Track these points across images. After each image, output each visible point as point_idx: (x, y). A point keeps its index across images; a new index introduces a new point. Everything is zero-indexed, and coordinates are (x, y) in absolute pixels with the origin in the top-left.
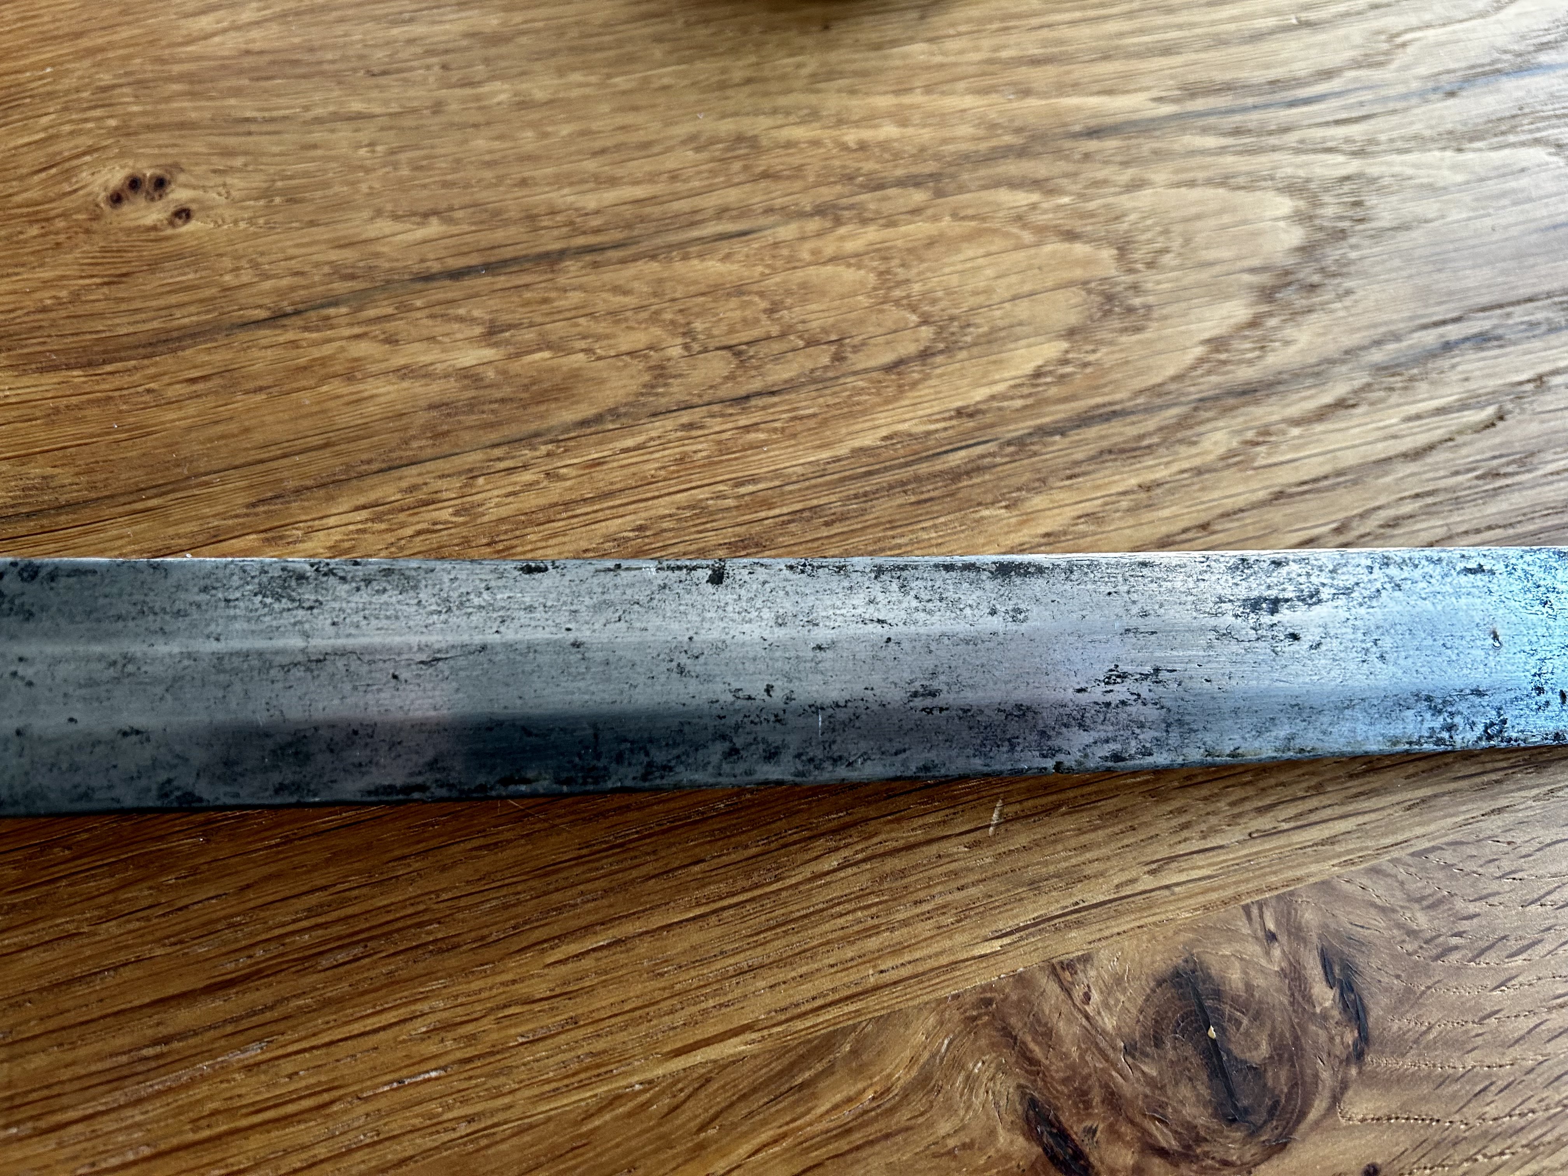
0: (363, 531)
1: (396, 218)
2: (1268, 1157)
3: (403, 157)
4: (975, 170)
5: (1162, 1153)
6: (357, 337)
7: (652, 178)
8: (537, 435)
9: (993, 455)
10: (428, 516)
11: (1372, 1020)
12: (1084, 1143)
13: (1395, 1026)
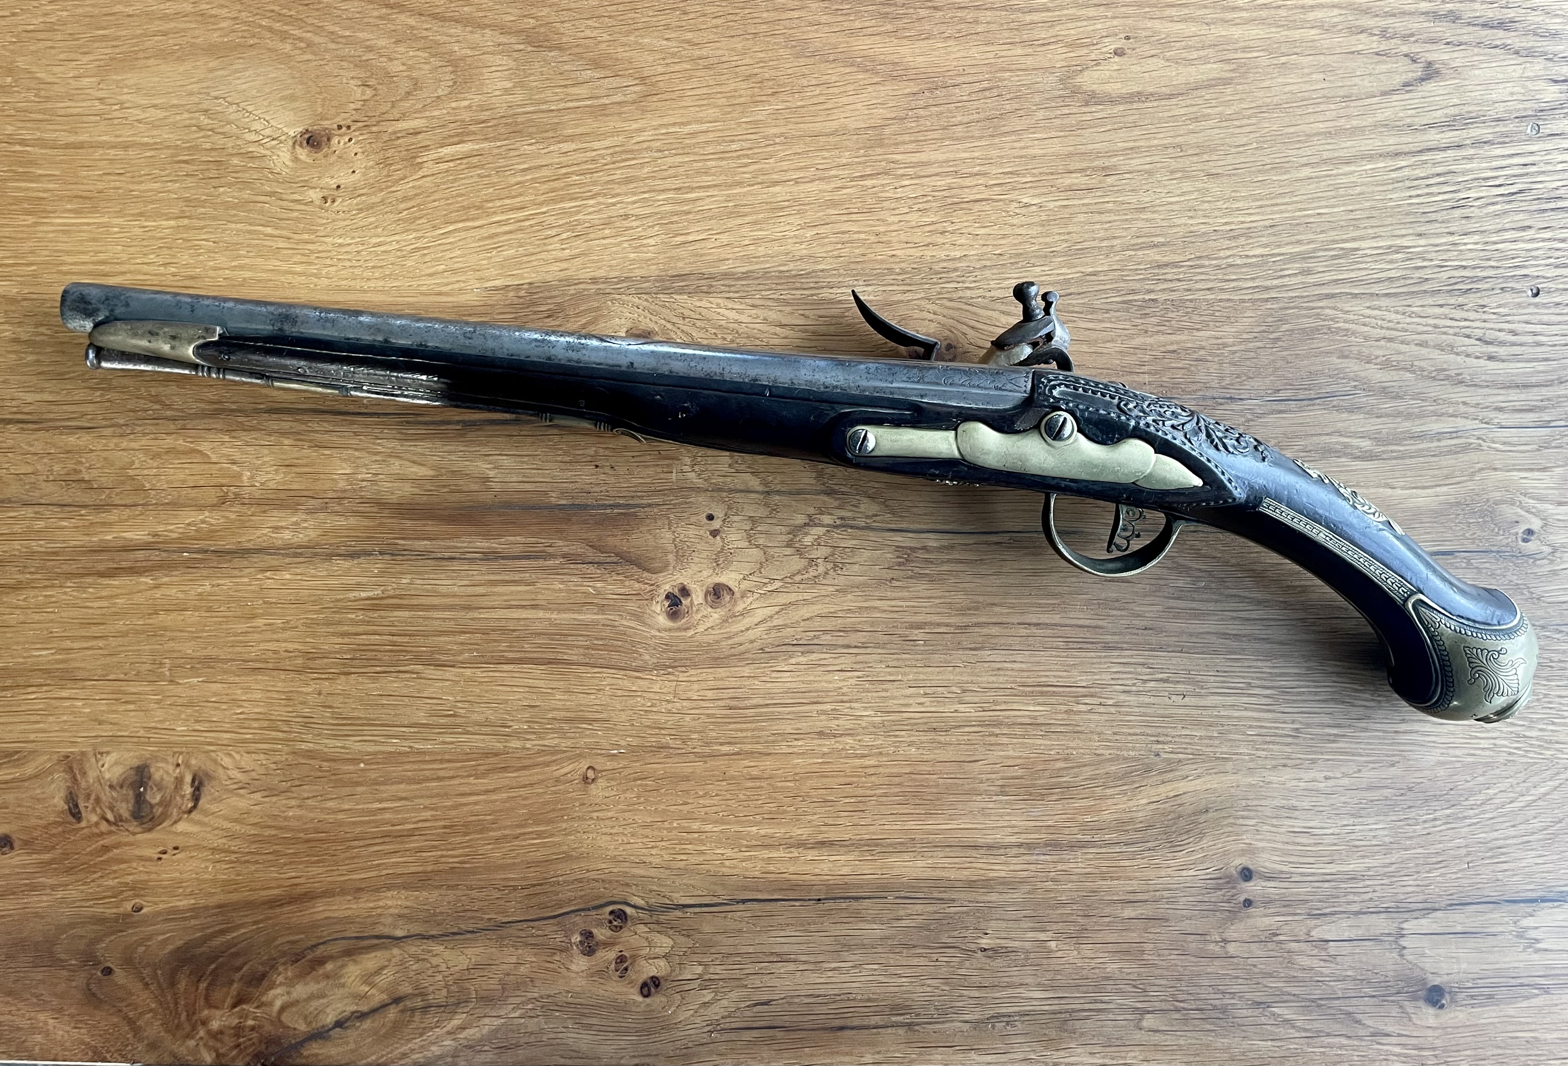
2: (143, 832)
5: (107, 821)
11: (201, 802)
12: (82, 810)
13: (208, 806)
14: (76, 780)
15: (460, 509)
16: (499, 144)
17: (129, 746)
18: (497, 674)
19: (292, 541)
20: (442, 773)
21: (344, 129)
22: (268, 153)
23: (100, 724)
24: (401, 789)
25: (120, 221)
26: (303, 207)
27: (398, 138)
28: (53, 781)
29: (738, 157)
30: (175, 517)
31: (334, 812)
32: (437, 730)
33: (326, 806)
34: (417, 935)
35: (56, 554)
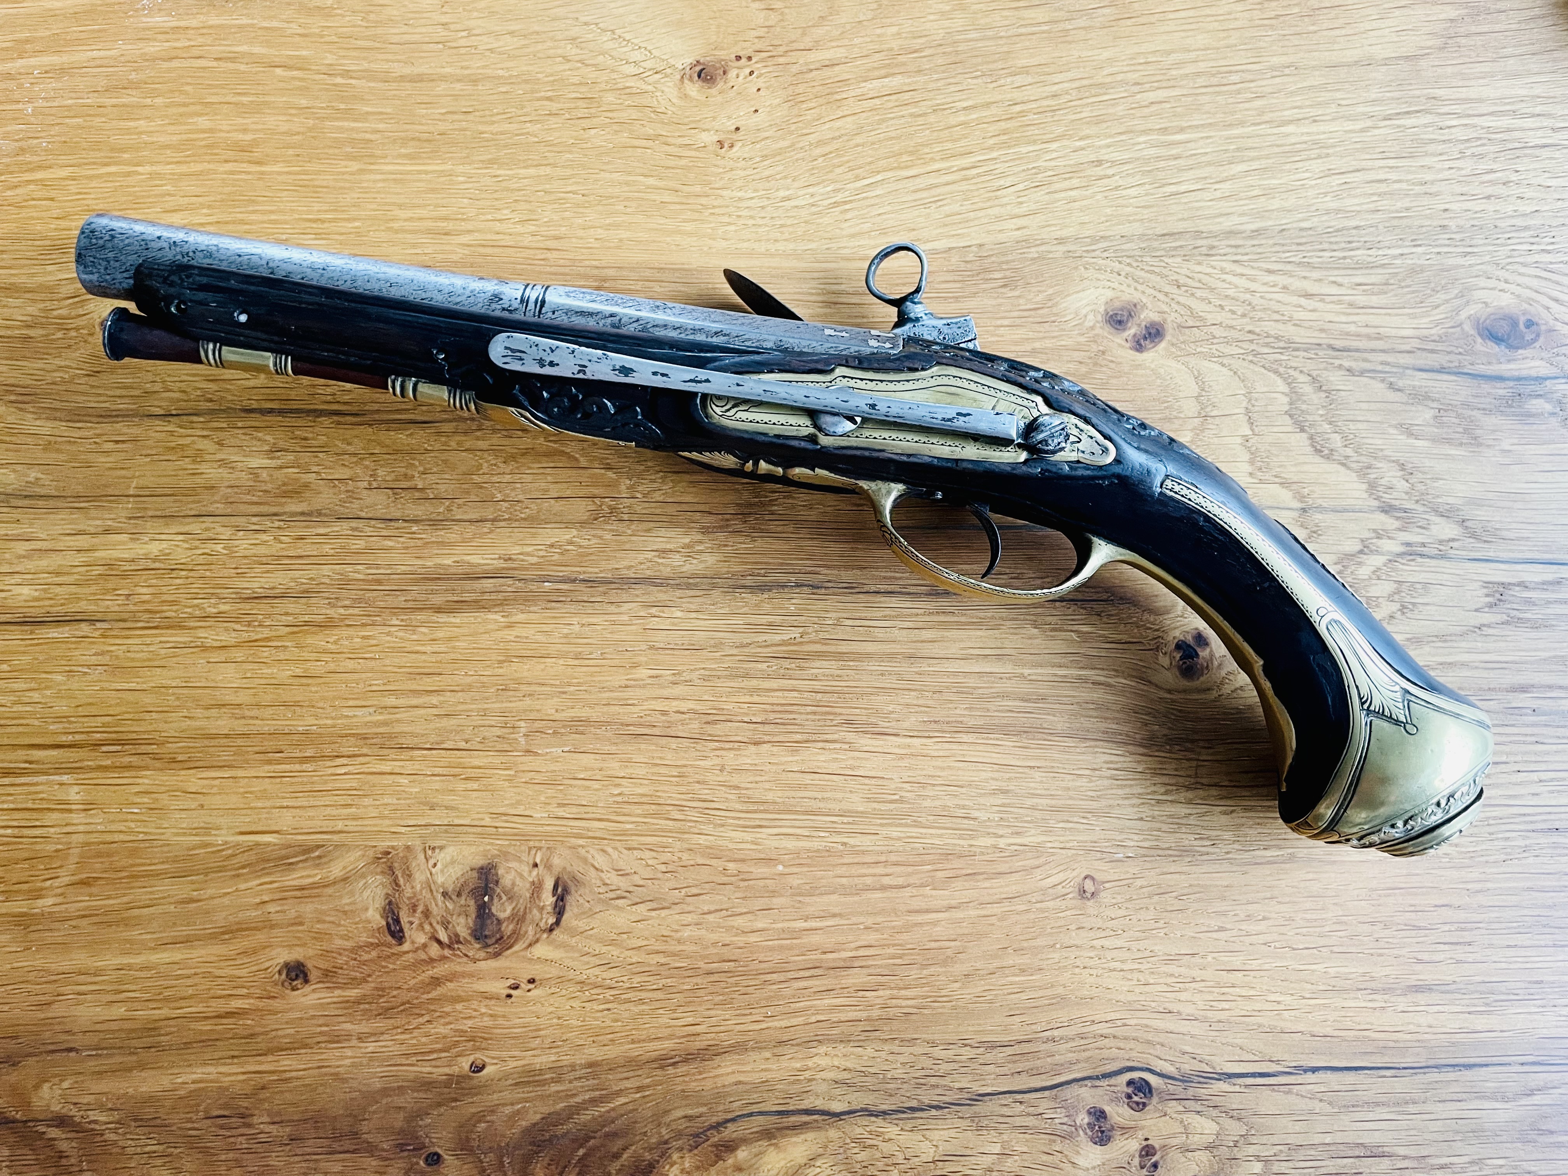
0: (177, 546)
2: (487, 959)
5: (439, 942)
6: (204, 436)
8: (275, 515)
9: (511, 586)
10: (210, 546)
11: (566, 916)
12: (406, 927)
13: (575, 923)
14: (397, 885)
16: (935, 76)
17: (471, 838)
18: (954, 746)
19: (684, 569)
20: (886, 881)
21: (744, 60)
22: (650, 88)
23: (432, 808)
24: (832, 902)
25: (467, 168)
26: (693, 153)
27: (811, 70)
28: (366, 886)
29: (1239, 92)
30: (534, 535)
31: (743, 932)
32: (879, 821)
33: (732, 923)
34: (862, 1110)
35: (379, 582)
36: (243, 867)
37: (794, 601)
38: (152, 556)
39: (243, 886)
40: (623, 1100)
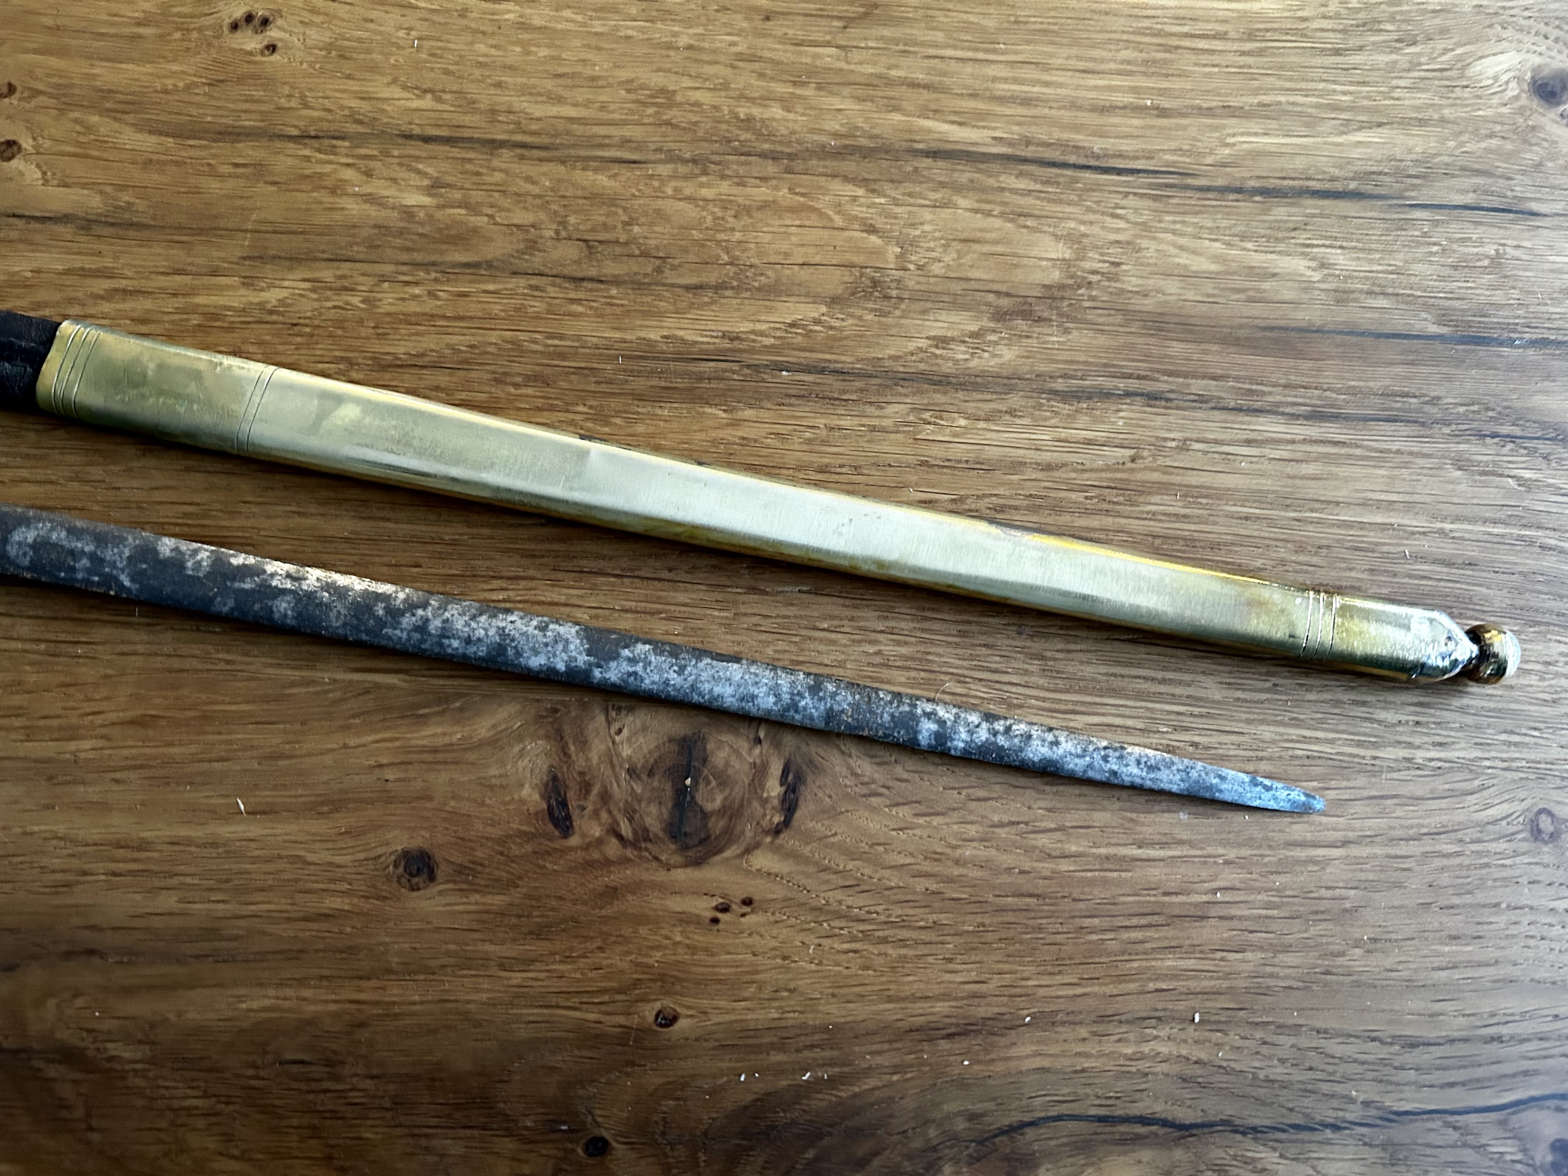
0: (302, 296)
1: (405, 88)
2: (686, 866)
3: (426, 44)
4: (824, 159)
5: (620, 837)
6: (348, 165)
7: (587, 104)
8: (433, 264)
9: (734, 372)
10: (344, 298)
11: (798, 815)
12: (574, 813)
13: (811, 825)
14: (566, 754)
15: (1265, 329)
28: (522, 754)
30: (770, 310)
31: (1050, 856)
32: (1244, 716)
33: (1034, 842)
34: (1224, 1123)
35: (563, 356)
36: (354, 717)
37: (1122, 414)
38: (269, 306)
39: (353, 742)
40: (872, 1083)
